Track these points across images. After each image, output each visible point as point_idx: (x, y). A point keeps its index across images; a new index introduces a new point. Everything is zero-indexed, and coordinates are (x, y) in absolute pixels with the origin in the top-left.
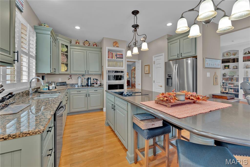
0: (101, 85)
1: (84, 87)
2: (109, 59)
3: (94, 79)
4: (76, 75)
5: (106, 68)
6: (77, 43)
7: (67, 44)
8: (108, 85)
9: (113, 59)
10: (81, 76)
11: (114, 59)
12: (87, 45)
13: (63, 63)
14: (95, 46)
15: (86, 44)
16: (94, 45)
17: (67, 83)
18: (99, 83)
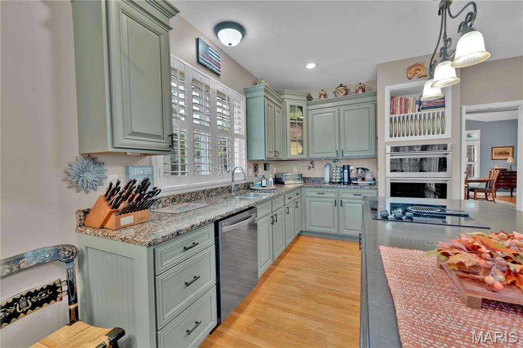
0: (374, 183)
1: (335, 186)
2: (393, 116)
3: (358, 169)
4: (320, 160)
5: (386, 141)
6: (322, 97)
7: (300, 105)
8: (391, 183)
9: (406, 115)
10: (331, 162)
11: (410, 113)
12: (341, 95)
13: (295, 139)
14: (360, 92)
15: (340, 93)
16: (357, 91)
17: (303, 176)
18: (368, 176)
